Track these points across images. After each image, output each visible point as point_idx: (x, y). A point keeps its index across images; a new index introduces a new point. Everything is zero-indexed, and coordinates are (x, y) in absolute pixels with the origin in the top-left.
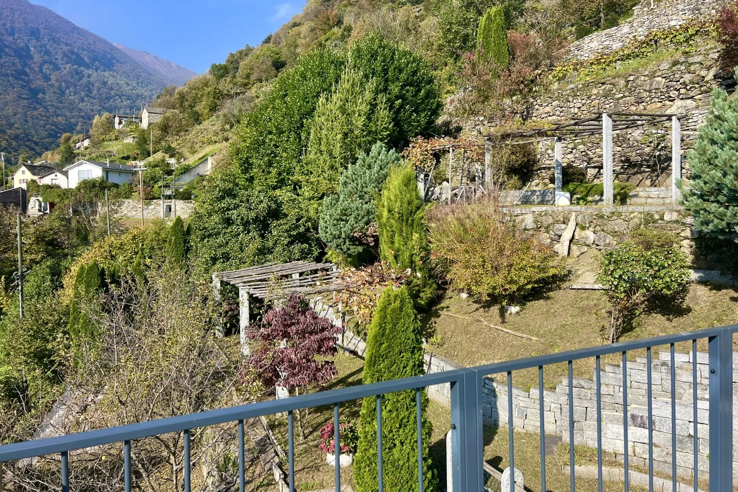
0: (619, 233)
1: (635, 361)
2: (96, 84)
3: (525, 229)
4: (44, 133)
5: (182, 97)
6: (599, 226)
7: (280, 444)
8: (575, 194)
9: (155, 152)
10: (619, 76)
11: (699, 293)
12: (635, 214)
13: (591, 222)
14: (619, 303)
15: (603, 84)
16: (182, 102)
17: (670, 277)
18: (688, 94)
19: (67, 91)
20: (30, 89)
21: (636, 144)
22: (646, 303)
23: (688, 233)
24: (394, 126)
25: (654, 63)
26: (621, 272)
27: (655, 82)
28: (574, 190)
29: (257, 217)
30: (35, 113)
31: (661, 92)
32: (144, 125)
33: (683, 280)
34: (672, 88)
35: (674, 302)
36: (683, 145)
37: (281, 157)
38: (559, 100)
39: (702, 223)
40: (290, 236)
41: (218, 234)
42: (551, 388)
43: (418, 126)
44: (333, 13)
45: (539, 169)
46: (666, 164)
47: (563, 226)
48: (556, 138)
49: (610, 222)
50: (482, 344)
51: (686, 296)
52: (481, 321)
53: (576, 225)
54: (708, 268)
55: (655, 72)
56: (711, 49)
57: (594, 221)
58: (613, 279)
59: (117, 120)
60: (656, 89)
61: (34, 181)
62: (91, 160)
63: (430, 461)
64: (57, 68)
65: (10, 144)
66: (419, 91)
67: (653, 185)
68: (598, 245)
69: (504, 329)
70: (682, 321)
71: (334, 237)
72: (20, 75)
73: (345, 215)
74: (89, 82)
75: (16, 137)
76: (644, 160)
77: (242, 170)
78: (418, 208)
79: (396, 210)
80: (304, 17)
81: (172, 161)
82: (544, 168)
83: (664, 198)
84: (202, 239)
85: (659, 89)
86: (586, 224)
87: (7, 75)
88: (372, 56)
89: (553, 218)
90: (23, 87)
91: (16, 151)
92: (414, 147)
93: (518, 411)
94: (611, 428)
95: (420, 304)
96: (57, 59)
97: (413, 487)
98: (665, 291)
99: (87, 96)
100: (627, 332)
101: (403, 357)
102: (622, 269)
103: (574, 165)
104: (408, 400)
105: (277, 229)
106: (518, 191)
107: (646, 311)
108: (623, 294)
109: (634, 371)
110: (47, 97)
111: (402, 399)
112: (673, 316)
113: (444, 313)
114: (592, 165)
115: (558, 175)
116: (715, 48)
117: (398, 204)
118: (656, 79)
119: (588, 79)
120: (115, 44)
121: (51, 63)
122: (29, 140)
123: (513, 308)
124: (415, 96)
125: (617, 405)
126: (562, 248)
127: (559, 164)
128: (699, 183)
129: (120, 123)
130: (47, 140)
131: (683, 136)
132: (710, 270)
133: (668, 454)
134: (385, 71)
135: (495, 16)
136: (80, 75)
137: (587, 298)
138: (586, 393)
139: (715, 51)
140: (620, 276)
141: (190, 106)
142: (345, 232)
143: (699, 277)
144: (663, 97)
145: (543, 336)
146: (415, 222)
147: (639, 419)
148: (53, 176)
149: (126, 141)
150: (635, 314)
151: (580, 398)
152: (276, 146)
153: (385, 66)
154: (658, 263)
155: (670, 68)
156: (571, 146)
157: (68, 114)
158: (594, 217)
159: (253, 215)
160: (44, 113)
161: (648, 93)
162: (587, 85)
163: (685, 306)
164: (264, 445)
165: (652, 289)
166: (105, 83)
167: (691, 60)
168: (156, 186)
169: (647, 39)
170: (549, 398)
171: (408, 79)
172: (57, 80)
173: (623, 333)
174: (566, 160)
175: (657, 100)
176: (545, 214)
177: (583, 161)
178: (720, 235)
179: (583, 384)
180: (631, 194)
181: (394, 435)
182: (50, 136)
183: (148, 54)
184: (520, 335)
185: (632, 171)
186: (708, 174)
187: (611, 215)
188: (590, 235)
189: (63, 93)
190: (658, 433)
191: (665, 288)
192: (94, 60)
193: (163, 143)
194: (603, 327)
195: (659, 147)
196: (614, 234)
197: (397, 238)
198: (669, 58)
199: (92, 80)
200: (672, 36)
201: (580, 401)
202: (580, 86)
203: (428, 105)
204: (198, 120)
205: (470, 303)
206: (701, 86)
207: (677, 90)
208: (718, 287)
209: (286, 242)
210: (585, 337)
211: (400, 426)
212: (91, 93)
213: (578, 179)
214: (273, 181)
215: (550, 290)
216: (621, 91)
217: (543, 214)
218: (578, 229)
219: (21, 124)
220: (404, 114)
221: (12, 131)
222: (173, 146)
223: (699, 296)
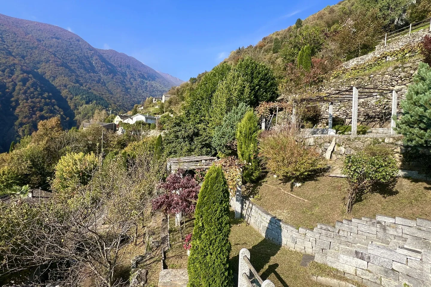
0: (358, 149)
1: (361, 219)
2: (149, 86)
3: (310, 146)
4: (129, 104)
5: (178, 90)
6: (348, 144)
7: (170, 241)
8: (338, 131)
9: (165, 112)
10: (365, 75)
11: (404, 183)
12: (368, 139)
13: (344, 142)
14: (353, 185)
15: (357, 79)
16: (178, 92)
17: (386, 172)
18: (403, 83)
19: (139, 89)
20: (126, 88)
21: (372, 107)
22: (371, 186)
23: (399, 150)
24: (254, 97)
25: (385, 68)
26: (355, 168)
27: (384, 78)
28: (338, 129)
29: (188, 135)
30: (127, 97)
31: (388, 82)
32: (163, 101)
33: (394, 174)
34: (394, 80)
35: (388, 187)
36: (398, 107)
37: (202, 110)
38: (334, 87)
39: (408, 141)
40: (202, 145)
41: (173, 142)
42: (311, 229)
43: (266, 98)
44: (241, 57)
45: (322, 119)
46: (388, 117)
47: (329, 144)
48: (330, 103)
49: (354, 143)
50: (279, 201)
51: (395, 184)
52: (281, 189)
53: (336, 144)
54: (410, 169)
55: (385, 72)
56: (417, 60)
57: (345, 142)
58: (350, 171)
59: (154, 99)
60: (385, 81)
61: (121, 122)
62: (143, 114)
63: (228, 266)
64: (135, 80)
65: (117, 108)
66: (268, 83)
67: (381, 127)
68: (346, 155)
69: (292, 195)
70: (392, 198)
71: (218, 145)
72: (122, 82)
73: (224, 135)
74: (146, 86)
75: (120, 106)
76: (377, 115)
77: (186, 116)
78: (254, 132)
79: (243, 132)
80: (229, 59)
81: (172, 115)
82: (324, 119)
83: (386, 133)
84: (167, 144)
85: (387, 81)
86: (341, 143)
87: (118, 82)
88: (247, 67)
89: (324, 140)
90: (123, 87)
91: (119, 111)
92: (261, 106)
93: (292, 239)
94: (342, 257)
95: (253, 179)
96: (135, 76)
97: (216, 280)
98: (382, 180)
99: (145, 90)
100: (358, 202)
101: (215, 205)
102: (356, 165)
103: (340, 117)
104: (216, 230)
105: (197, 141)
106: (310, 129)
107: (371, 191)
108: (356, 180)
109: (360, 225)
110: (131, 91)
111: (213, 229)
112: (387, 195)
113: (264, 184)
114: (349, 117)
115: (330, 121)
116: (420, 59)
117: (245, 129)
118: (385, 76)
119: (349, 77)
120: (157, 71)
121: (133, 78)
122: (124, 107)
123: (297, 184)
124: (266, 85)
125: (348, 243)
126: (327, 155)
127: (331, 116)
128: (407, 116)
129: (155, 101)
130: (130, 107)
131: (399, 102)
132: (412, 170)
133: (377, 278)
134: (252, 74)
135: (306, 50)
136: (143, 83)
137: (337, 182)
138: (331, 234)
139: (419, 60)
140: (355, 170)
141: (181, 94)
142: (223, 143)
143: (404, 174)
144: (389, 85)
145: (311, 200)
146: (253, 138)
147: (360, 254)
148: (128, 120)
149: (156, 107)
150: (364, 192)
151: (327, 236)
152: (201, 105)
153: (252, 71)
154: (379, 163)
155: (393, 70)
156: (338, 108)
157: (138, 97)
158: (345, 140)
159: (187, 134)
160: (130, 97)
161: (380, 83)
162: (349, 80)
163: (394, 190)
164: (164, 240)
165: (374, 178)
166: (152, 86)
167: (405, 66)
168: (165, 125)
169: (381, 56)
170: (309, 234)
171: (262, 77)
172: (135, 85)
173: (355, 202)
174: (335, 115)
175: (385, 86)
176: (320, 138)
177: (344, 115)
178: (420, 148)
179: (329, 228)
180: (368, 131)
181: (207, 249)
182: (132, 105)
183: (168, 74)
184: (299, 198)
185: (370, 120)
186: (414, 111)
187: (354, 139)
188: (342, 149)
189: (137, 89)
190: (372, 264)
191: (382, 178)
192: (149, 77)
193: (169, 108)
194: (345, 198)
195: (385, 108)
196: (356, 149)
197: (243, 146)
198: (393, 65)
199: (147, 84)
200: (395, 54)
201: (327, 238)
202: (345, 80)
203: (271, 89)
204: (183, 99)
205: (278, 180)
206: (410, 79)
207: (396, 81)
208: (416, 181)
209: (200, 147)
210: (334, 202)
211: (211, 244)
212: (147, 89)
213: (341, 124)
214: (197, 120)
215: (318, 176)
216: (366, 82)
217: (319, 138)
218: (336, 146)
219: (122, 101)
220: (260, 93)
221: (118, 103)
222: (173, 109)
223: (404, 185)
